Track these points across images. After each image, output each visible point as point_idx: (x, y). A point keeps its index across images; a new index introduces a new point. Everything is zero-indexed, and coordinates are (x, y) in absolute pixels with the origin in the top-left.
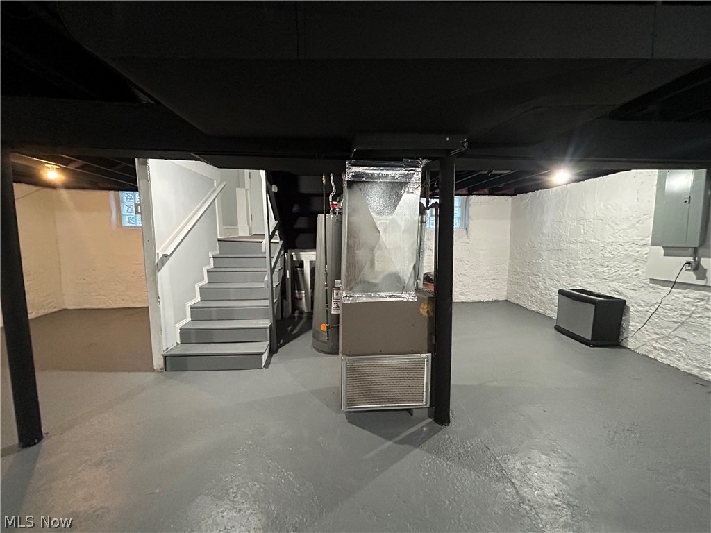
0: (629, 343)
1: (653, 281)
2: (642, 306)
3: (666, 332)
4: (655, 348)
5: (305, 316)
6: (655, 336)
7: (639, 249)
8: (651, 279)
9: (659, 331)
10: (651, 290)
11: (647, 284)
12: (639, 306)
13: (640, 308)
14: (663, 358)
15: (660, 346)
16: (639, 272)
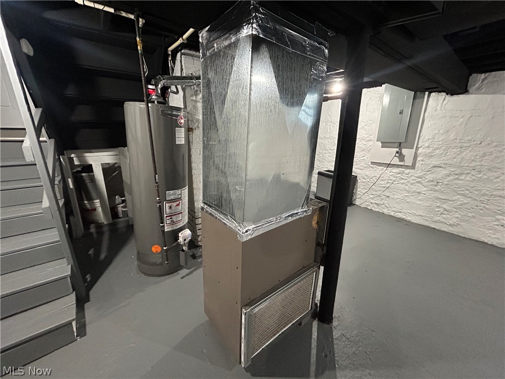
0: (356, 202)
1: (372, 163)
2: (365, 179)
3: (378, 193)
4: (372, 203)
5: (106, 229)
6: (371, 196)
7: (365, 143)
8: (371, 162)
9: (374, 193)
10: (371, 169)
11: (369, 165)
12: (363, 179)
13: (364, 180)
14: (376, 209)
15: (375, 202)
16: (364, 158)
